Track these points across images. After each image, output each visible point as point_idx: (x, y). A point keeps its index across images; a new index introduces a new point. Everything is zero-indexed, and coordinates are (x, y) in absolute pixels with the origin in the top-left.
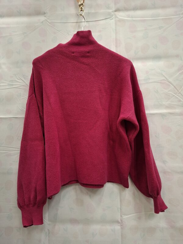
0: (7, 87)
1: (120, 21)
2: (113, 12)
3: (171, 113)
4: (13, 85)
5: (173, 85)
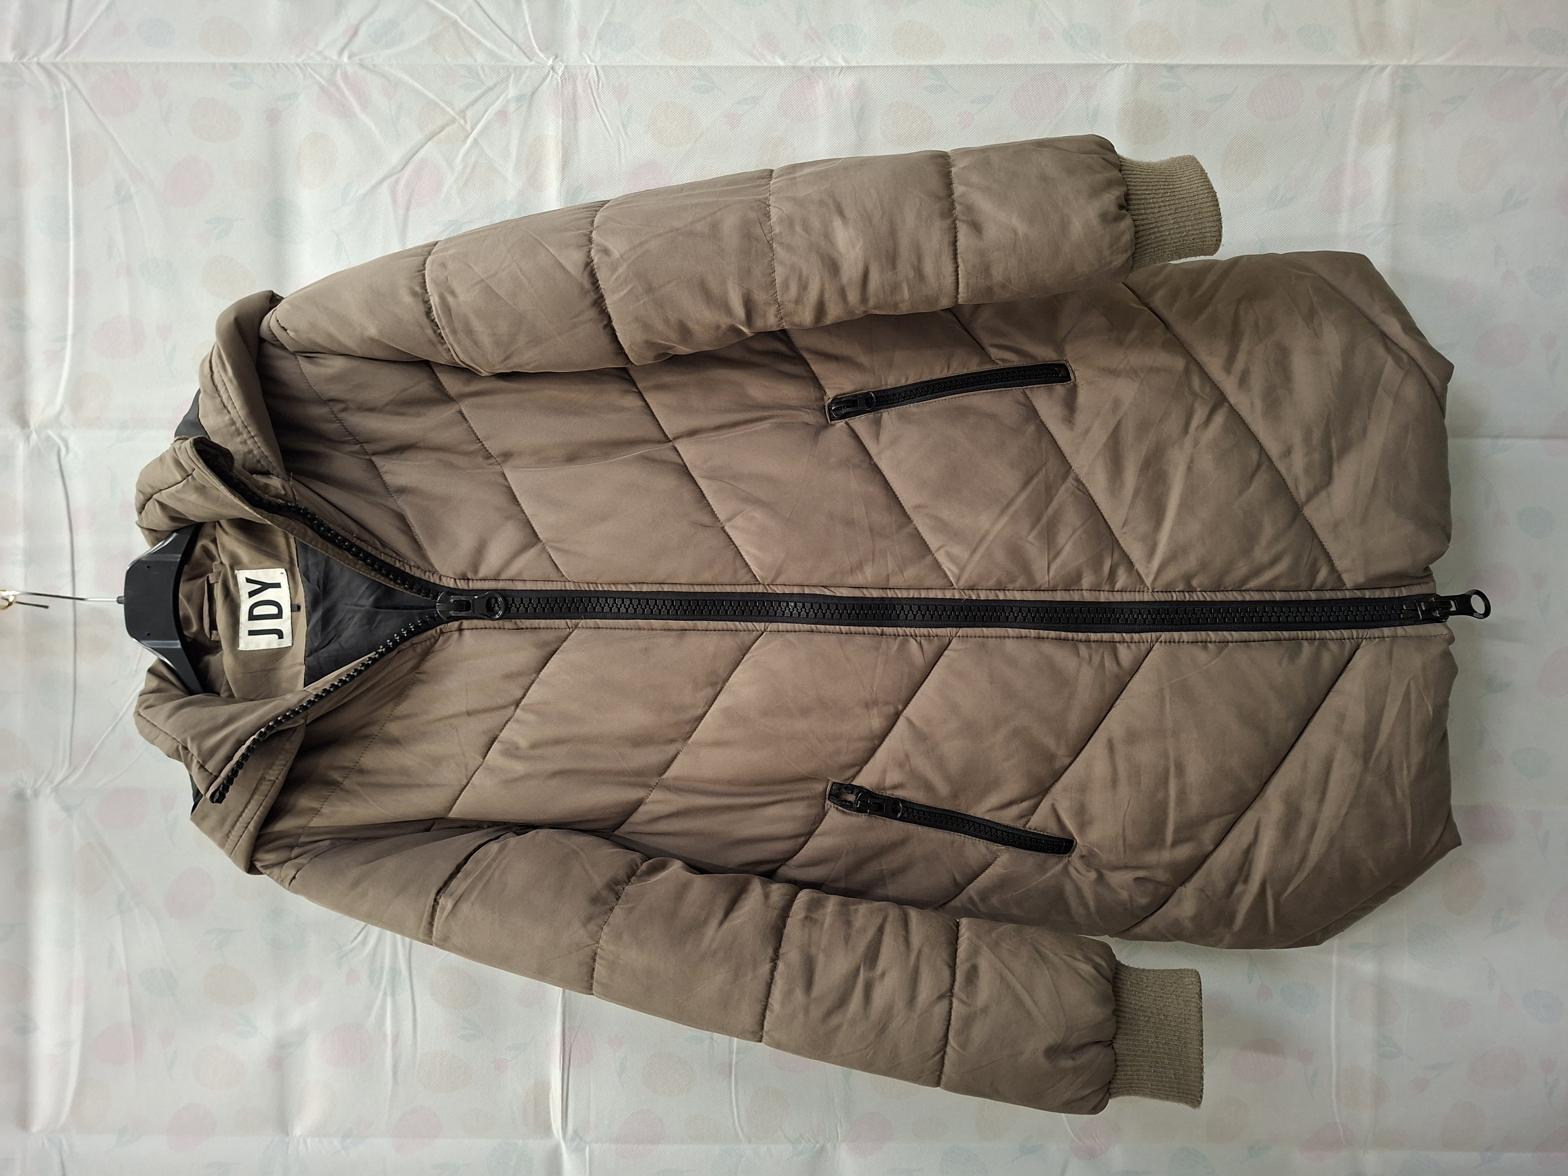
0: (405, 998)
1: (75, 401)
2: (28, 438)
4: (394, 971)
5: (422, 147)
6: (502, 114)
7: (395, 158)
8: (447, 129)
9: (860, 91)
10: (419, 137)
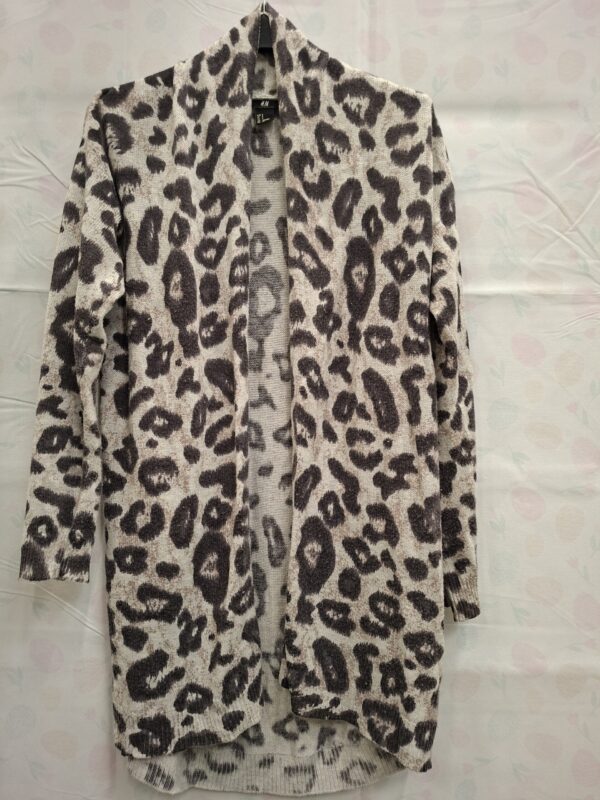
3: (544, 296)
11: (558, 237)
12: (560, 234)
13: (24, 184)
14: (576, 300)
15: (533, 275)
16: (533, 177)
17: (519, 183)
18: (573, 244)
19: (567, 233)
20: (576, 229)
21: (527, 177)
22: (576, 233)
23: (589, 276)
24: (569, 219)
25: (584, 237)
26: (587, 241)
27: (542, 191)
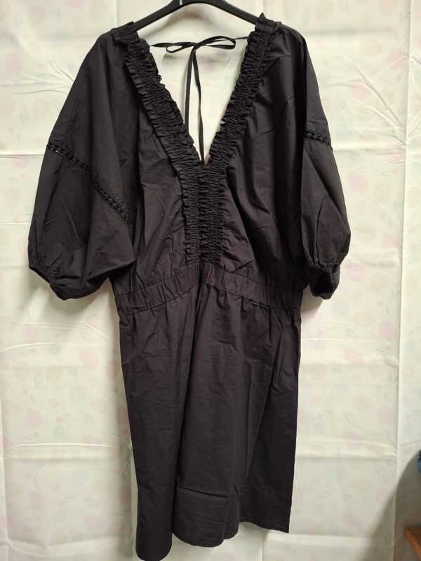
0: (35, 88)
3: (367, 150)
4: (46, 85)
5: (375, 92)
6: (388, 125)
7: (370, 80)
8: (382, 102)
9: (392, 265)
10: (379, 90)
11: (377, 114)
12: (378, 112)
13: (60, 90)
14: (387, 152)
15: (362, 138)
16: (362, 76)
17: (354, 81)
18: (385, 117)
19: (383, 111)
20: (389, 109)
21: (359, 77)
22: (388, 111)
23: (395, 137)
24: (384, 103)
25: (393, 114)
26: (395, 116)
27: (368, 85)
